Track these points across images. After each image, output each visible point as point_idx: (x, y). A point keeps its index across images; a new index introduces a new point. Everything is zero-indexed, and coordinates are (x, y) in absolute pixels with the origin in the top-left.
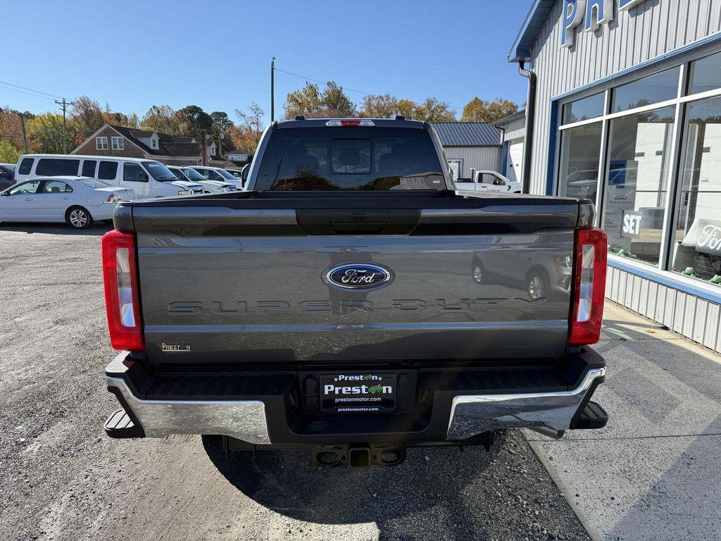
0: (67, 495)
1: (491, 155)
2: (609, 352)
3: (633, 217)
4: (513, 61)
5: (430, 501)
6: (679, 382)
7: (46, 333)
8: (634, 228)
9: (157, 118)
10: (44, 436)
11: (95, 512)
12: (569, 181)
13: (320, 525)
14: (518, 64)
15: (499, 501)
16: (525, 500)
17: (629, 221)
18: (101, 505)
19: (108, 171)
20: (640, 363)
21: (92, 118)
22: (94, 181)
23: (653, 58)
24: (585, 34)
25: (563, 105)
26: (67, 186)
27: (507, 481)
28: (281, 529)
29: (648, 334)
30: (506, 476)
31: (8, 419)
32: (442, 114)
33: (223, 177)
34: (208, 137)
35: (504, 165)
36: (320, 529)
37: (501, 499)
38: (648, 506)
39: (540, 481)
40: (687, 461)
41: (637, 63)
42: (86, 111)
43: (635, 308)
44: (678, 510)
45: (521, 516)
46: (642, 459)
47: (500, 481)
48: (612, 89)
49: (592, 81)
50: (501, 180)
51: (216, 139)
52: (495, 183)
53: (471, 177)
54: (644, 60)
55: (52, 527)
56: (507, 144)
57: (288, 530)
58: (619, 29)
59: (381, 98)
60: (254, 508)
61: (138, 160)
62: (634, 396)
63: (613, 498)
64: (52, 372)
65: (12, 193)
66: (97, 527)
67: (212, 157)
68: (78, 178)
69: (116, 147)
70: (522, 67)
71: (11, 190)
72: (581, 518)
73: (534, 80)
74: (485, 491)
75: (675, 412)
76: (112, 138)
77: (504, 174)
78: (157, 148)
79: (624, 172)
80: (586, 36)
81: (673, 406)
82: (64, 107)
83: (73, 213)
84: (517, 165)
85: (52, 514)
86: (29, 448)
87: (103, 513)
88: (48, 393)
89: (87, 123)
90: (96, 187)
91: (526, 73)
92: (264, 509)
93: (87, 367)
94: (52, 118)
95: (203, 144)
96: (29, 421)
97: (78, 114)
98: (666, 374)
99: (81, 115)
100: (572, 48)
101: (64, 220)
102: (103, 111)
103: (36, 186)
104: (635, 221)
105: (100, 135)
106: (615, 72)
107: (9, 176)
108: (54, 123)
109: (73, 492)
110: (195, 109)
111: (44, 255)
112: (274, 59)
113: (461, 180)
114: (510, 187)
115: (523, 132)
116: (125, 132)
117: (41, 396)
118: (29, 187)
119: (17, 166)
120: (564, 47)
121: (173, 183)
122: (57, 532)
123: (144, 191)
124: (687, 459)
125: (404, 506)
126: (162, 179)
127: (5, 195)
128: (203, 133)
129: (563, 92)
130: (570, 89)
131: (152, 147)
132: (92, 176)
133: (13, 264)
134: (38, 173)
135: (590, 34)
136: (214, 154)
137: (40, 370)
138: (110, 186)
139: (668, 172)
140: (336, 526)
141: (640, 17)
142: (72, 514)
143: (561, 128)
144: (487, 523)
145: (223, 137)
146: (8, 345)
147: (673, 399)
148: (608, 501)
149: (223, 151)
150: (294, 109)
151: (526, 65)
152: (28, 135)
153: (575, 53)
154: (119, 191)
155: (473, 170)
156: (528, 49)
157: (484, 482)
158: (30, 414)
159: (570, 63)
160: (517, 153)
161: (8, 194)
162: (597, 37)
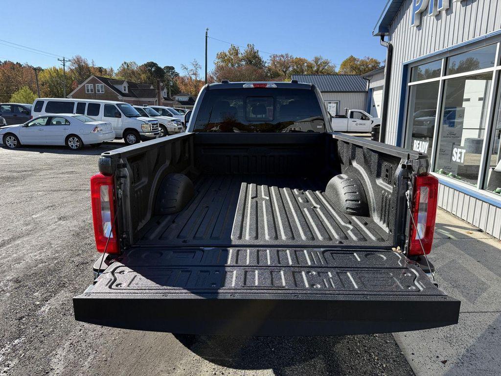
0: (68, 343)
1: (360, 98)
2: (439, 248)
3: (459, 150)
4: (376, 35)
5: (311, 355)
6: (488, 272)
7: (53, 226)
8: (460, 158)
9: (127, 71)
10: (52, 300)
11: (86, 356)
12: (415, 117)
13: (235, 370)
14: (380, 37)
15: (358, 356)
16: (376, 356)
17: (456, 153)
18: (90, 351)
19: (94, 110)
20: (461, 256)
21: (83, 71)
22: (84, 117)
23: (477, 37)
24: (429, 18)
25: (412, 68)
26: (66, 121)
27: (364, 342)
28: (209, 371)
29: (468, 234)
30: (364, 338)
31: (29, 288)
32: (326, 68)
33: (172, 114)
34: (161, 84)
35: (369, 105)
36: (235, 373)
37: (359, 355)
38: (462, 363)
39: (387, 343)
40: (492, 331)
41: (466, 40)
42: (79, 66)
43: (459, 215)
44: (483, 367)
45: (373, 368)
46: (460, 329)
47: (359, 342)
48: (447, 58)
49: (432, 52)
50: (366, 116)
51: (167, 85)
52: (362, 119)
53: (345, 114)
54: (471, 39)
55: (58, 366)
56: (372, 90)
57: (214, 373)
58: (453, 15)
59: (282, 56)
60: (192, 356)
61: (114, 103)
62: (455, 281)
63: (438, 357)
64: (57, 255)
65: (29, 125)
66: (88, 366)
67: (164, 98)
68: (74, 115)
69: (99, 91)
70: (383, 39)
71: (29, 123)
72: (415, 371)
73: (391, 49)
74: (349, 349)
75: (485, 294)
76: (96, 85)
77: (369, 113)
78: (127, 92)
79: (455, 111)
80: (429, 19)
81: (484, 290)
82: (64, 63)
83: (71, 139)
84: (378, 106)
85: (58, 356)
86: (43, 309)
87: (91, 357)
88: (55, 270)
89: (80, 74)
90: (86, 122)
91: (385, 44)
92: (198, 357)
93: (80, 252)
94: (56, 71)
95: (158, 89)
96: (43, 290)
97: (74, 68)
98: (479, 265)
99: (76, 68)
100: (419, 27)
101: (64, 144)
102: (91, 65)
103: (46, 120)
104: (461, 153)
105: (88, 83)
106: (450, 46)
107: (27, 112)
108: (58, 74)
109: (72, 341)
110: (152, 64)
111: (51, 169)
112: (207, 30)
113: (338, 116)
114: (373, 122)
115: (383, 82)
116: (105, 81)
117: (51, 272)
118: (40, 121)
119: (33, 106)
120: (414, 26)
121: (138, 118)
122: (61, 369)
123: (118, 124)
124: (492, 330)
125: (293, 358)
126: (130, 116)
127: (25, 126)
128: (158, 82)
129: (412, 59)
130: (417, 57)
131: (123, 92)
132: (83, 113)
133: (31, 175)
134: (47, 111)
135: (432, 18)
136: (166, 96)
137: (49, 253)
138: (95, 120)
139: (487, 111)
140: (246, 371)
141: (469, 7)
142: (71, 356)
143: (409, 84)
144: (349, 372)
145: (172, 84)
146: (28, 234)
147: (484, 284)
148: (434, 359)
149: (172, 94)
150: (221, 64)
151: (386, 38)
152: (40, 83)
153: (421, 31)
154: (101, 124)
155: (347, 109)
156: (387, 27)
157: (348, 342)
158: (43, 285)
159: (417, 39)
160: (378, 97)
161: (27, 126)
162: (438, 20)
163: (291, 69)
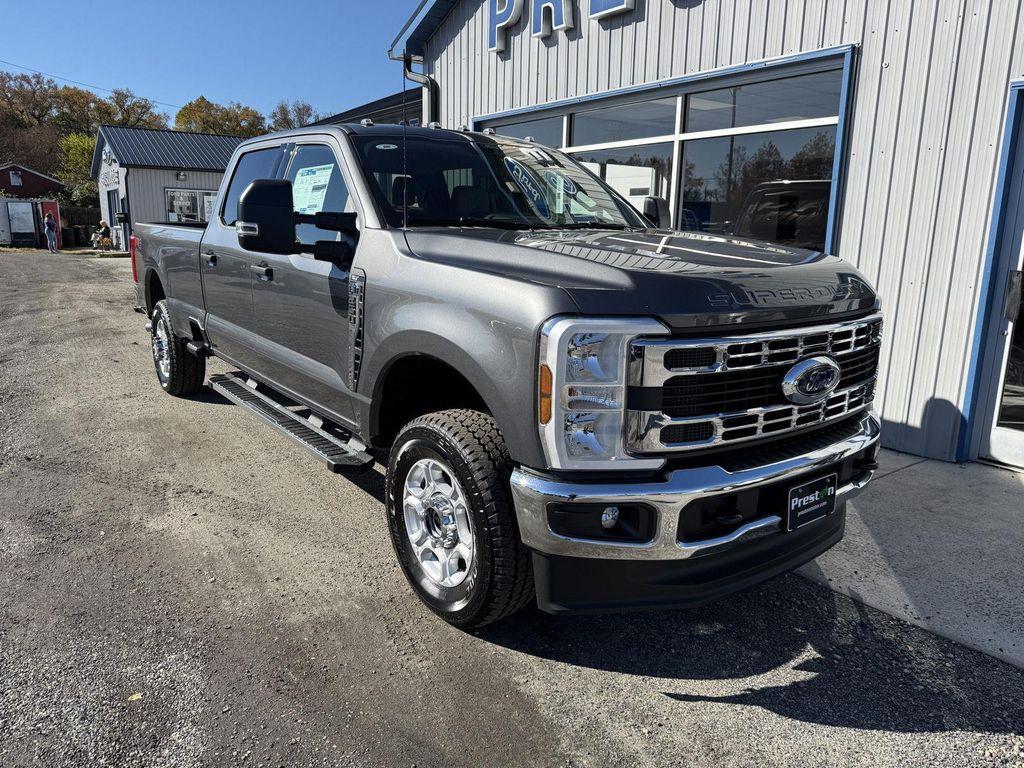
23: (640, 84)
24: (526, 40)
32: (144, 117)
48: (571, 116)
54: (627, 86)
58: (583, 41)
73: (434, 89)
100: (505, 54)
106: (582, 94)
129: (493, 111)
130: (505, 109)
135: (535, 41)
141: (617, 32)
153: (509, 62)
159: (500, 77)
162: (548, 46)
163: (54, 112)
